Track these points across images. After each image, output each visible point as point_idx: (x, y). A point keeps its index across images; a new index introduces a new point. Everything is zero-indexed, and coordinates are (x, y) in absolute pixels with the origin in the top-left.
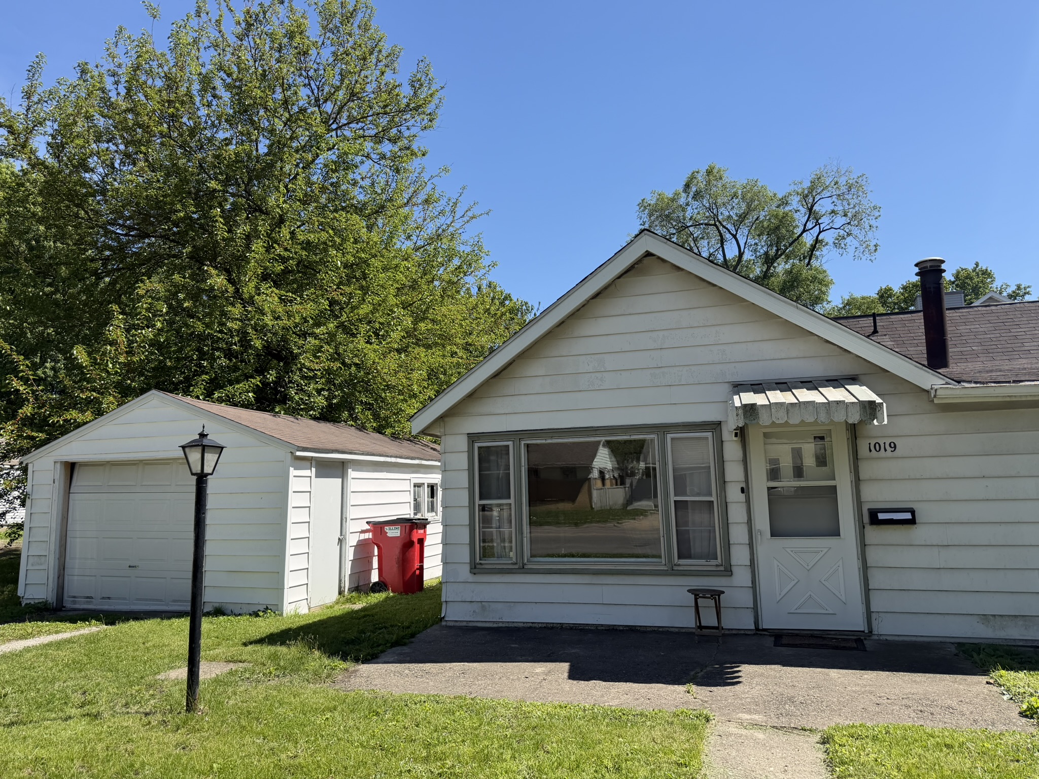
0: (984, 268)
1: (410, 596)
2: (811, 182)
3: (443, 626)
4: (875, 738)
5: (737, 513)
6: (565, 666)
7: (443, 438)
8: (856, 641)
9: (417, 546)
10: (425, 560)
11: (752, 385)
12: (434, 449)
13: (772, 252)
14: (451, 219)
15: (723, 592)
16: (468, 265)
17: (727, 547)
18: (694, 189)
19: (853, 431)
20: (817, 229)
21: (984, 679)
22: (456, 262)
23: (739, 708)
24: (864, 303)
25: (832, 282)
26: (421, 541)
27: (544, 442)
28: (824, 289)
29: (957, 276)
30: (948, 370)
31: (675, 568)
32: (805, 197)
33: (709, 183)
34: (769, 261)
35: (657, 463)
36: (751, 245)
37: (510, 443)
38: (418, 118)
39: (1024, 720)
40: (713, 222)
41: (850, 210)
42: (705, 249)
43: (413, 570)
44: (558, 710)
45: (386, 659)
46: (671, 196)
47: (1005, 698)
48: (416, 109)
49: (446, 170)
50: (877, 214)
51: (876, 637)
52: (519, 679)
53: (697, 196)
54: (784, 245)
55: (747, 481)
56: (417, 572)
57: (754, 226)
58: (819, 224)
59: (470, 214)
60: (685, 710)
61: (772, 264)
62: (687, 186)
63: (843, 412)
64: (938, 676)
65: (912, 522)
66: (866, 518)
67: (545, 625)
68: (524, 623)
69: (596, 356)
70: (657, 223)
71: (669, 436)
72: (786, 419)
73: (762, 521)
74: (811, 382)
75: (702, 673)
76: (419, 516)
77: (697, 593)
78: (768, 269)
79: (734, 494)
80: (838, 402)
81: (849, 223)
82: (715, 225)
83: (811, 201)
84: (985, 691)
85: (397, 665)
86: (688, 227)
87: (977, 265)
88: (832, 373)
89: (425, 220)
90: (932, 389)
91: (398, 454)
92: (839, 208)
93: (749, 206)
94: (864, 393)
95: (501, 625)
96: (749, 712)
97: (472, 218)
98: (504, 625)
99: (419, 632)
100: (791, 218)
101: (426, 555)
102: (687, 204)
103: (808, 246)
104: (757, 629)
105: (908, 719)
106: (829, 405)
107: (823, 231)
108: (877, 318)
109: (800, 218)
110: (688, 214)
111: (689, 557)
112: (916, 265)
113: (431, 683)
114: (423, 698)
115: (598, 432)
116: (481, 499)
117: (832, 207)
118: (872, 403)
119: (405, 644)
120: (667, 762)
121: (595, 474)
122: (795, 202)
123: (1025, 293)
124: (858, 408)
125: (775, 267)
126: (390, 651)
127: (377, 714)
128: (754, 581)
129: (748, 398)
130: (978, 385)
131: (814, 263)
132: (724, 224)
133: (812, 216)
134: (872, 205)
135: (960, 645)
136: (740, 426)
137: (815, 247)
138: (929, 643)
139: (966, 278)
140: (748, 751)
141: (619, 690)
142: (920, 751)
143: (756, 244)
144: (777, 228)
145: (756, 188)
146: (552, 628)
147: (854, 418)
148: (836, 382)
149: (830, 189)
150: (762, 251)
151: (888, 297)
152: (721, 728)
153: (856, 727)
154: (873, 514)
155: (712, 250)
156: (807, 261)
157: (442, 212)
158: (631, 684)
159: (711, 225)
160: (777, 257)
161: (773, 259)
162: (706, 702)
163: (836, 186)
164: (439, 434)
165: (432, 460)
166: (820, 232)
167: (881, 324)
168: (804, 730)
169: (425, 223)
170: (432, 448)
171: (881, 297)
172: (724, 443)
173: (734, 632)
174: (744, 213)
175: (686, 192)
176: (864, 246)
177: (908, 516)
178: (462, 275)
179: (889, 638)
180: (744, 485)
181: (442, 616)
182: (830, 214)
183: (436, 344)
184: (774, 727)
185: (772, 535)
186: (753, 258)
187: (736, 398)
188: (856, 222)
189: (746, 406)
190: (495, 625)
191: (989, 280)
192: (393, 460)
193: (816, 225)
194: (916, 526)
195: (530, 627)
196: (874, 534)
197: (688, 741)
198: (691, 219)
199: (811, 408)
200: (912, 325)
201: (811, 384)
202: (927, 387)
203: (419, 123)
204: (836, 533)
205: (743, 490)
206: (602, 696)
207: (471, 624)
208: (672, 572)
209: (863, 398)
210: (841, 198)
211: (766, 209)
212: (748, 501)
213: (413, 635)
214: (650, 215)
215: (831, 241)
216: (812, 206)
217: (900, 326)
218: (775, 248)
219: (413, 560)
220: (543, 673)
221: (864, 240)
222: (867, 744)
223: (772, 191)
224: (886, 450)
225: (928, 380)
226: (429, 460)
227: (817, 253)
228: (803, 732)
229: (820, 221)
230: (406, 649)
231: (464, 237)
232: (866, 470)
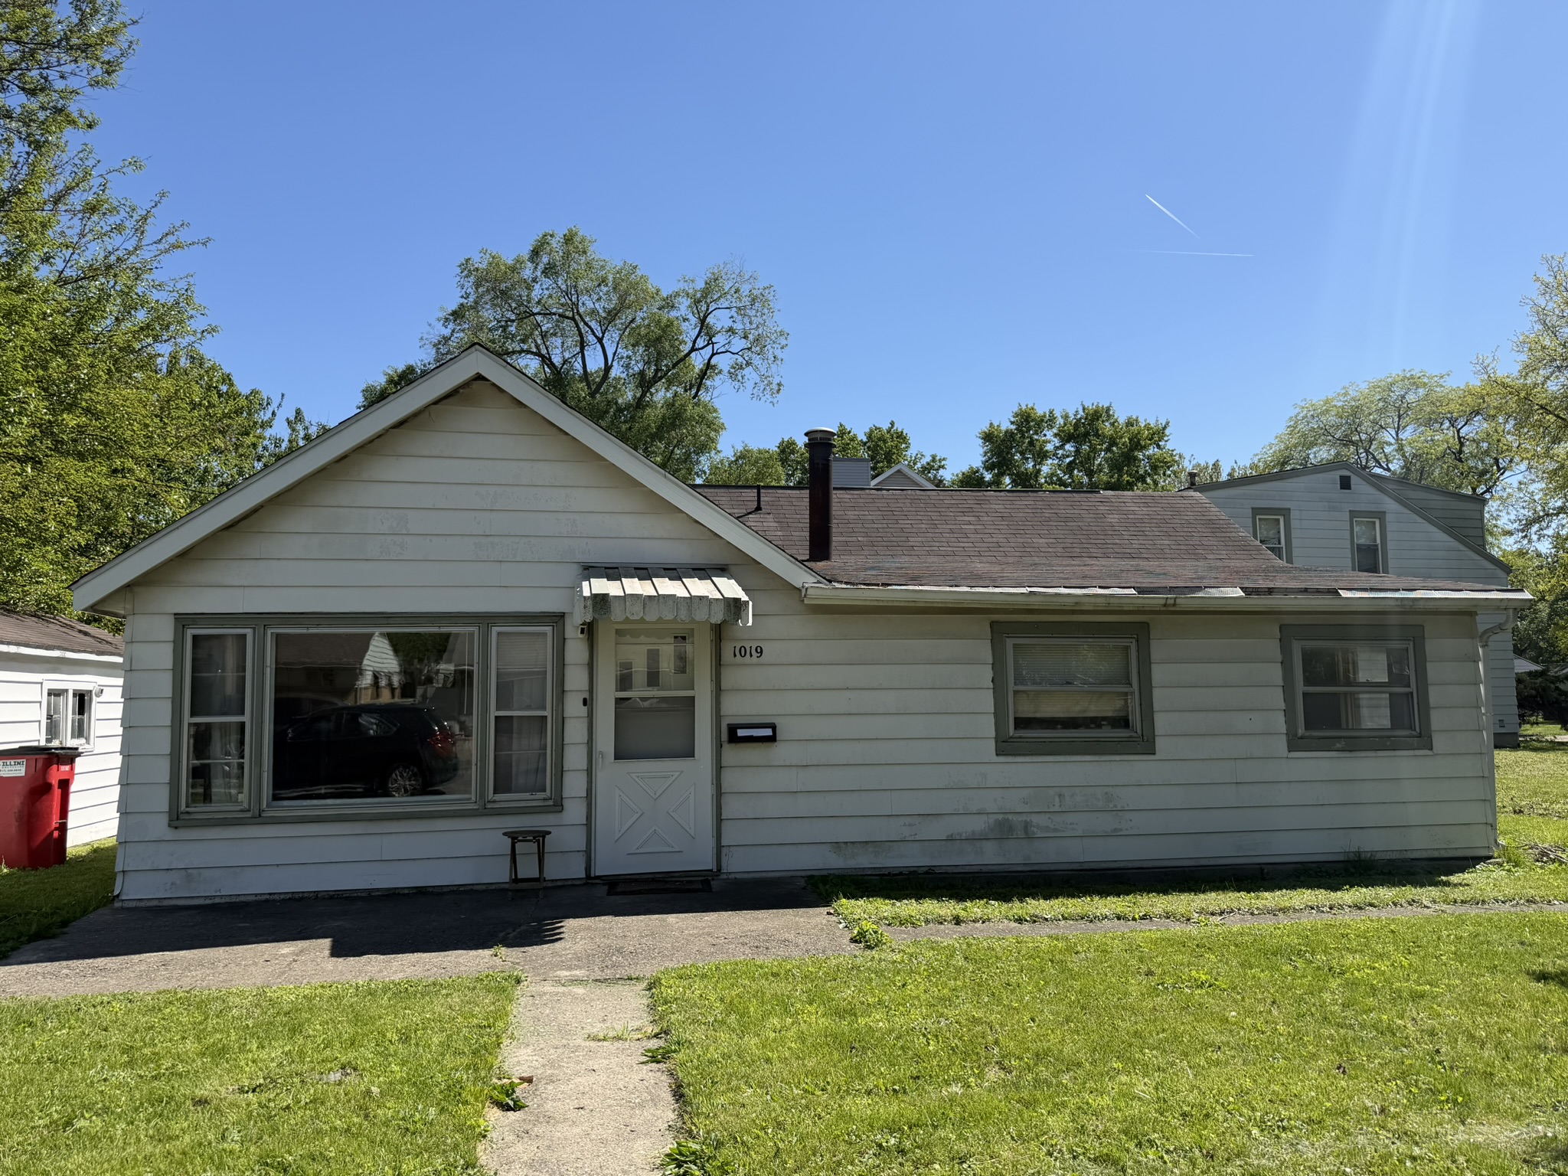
0: (900, 430)
1: (42, 872)
2: (706, 283)
3: (117, 909)
4: (704, 976)
5: (575, 732)
6: (326, 943)
7: (130, 618)
8: (702, 882)
9: (57, 792)
10: (70, 815)
11: (606, 568)
12: (86, 634)
13: (650, 373)
14: (133, 242)
15: (549, 833)
16: (161, 324)
17: (560, 774)
18: (545, 259)
19: (719, 632)
20: (709, 350)
21: (824, 910)
22: (141, 316)
23: (557, 966)
24: (761, 459)
25: (722, 427)
26: (65, 785)
27: (304, 631)
28: (712, 434)
29: (870, 436)
30: (829, 563)
31: (489, 806)
32: (697, 302)
33: (567, 255)
34: (645, 383)
35: (476, 665)
36: (622, 358)
37: (248, 632)
38: (84, 64)
39: (853, 945)
40: (571, 315)
41: (753, 331)
42: (558, 351)
43: (48, 831)
44: (320, 990)
45: (25, 958)
46: (510, 262)
47: (841, 926)
48: (85, 48)
49: (136, 164)
50: (784, 342)
51: (725, 877)
52: (255, 964)
53: (550, 270)
54: (666, 365)
55: (591, 690)
56: (56, 834)
57: (628, 330)
58: (713, 343)
59: (171, 239)
60: (491, 973)
61: (649, 388)
62: (535, 253)
63: (706, 609)
64: (781, 911)
65: (772, 739)
66: (725, 736)
67: (290, 896)
68: (256, 895)
69: (396, 512)
70: (487, 298)
71: (495, 630)
72: (642, 614)
73: (606, 741)
74: (675, 569)
75: (515, 933)
76: (55, 743)
77: (514, 837)
78: (643, 395)
79: (574, 707)
80: (701, 598)
81: (749, 349)
82: (573, 319)
83: (704, 308)
84: (824, 922)
85: (45, 964)
86: (534, 314)
87: (892, 424)
88: (700, 560)
89: (82, 235)
90: (803, 587)
91: (20, 639)
92: (738, 326)
93: (622, 299)
94: (730, 588)
95: (217, 900)
96: (570, 968)
97: (174, 247)
98: (223, 901)
99: (75, 919)
100: (678, 329)
101: (72, 805)
102: (534, 280)
103: (697, 370)
104: (588, 877)
105: (741, 955)
106: (692, 601)
107: (717, 353)
108: (762, 491)
109: (689, 330)
110: (536, 293)
111: (509, 790)
112: (806, 434)
113: (113, 982)
114: (105, 998)
115: (391, 621)
116: (193, 714)
117: (728, 323)
118: (737, 601)
119: (53, 937)
120: (468, 1027)
121: (367, 680)
122: (684, 305)
123: (940, 467)
124: (722, 606)
125: (652, 394)
126: (28, 947)
127: (30, 1024)
128: (589, 817)
129: (601, 586)
130: (849, 586)
131: (704, 396)
132: (587, 319)
133: (704, 331)
134: (779, 330)
135: (811, 877)
136: (588, 621)
137: (705, 374)
138: (779, 878)
139: (879, 439)
140: (564, 1008)
141: (403, 962)
142: (747, 982)
143: (629, 357)
144: (659, 339)
145: (633, 276)
146: (302, 899)
147: (717, 617)
148: (703, 572)
149: (729, 297)
150: (636, 369)
151: (790, 453)
152: (533, 989)
153: (686, 968)
154: (732, 729)
155: (567, 355)
156: (694, 391)
157: (119, 228)
158: (420, 955)
159: (568, 318)
160: (655, 380)
161: (650, 382)
162: (518, 963)
163: (737, 295)
164: (122, 612)
165: (84, 651)
166: (713, 355)
167: (766, 499)
168: (630, 979)
169: (83, 240)
170: (80, 631)
171: (783, 451)
172: (567, 641)
173: (559, 883)
174: (614, 309)
175: (533, 262)
176: (766, 382)
177: (768, 732)
178: (150, 340)
179: (738, 876)
180: (586, 695)
181: (116, 893)
182: (727, 331)
183: (95, 454)
184: (596, 980)
185: (616, 758)
186: (624, 376)
187: (585, 584)
188: (758, 348)
189: (596, 596)
190: (208, 902)
191: (904, 445)
192: (13, 649)
193: (708, 344)
194: (776, 744)
195: (267, 901)
196: (733, 754)
197: (494, 1004)
198: (539, 302)
199: (671, 602)
200: (800, 504)
201: (675, 572)
202: (799, 585)
203: (85, 72)
204: (690, 754)
205: (585, 702)
206: (381, 971)
207: (166, 903)
208: (485, 811)
209: (729, 594)
210: (742, 312)
211: (645, 309)
212: (590, 716)
213: (65, 924)
214: (477, 285)
215: (726, 368)
216: (705, 317)
217: (786, 503)
218: (653, 368)
219: (50, 814)
220: (293, 953)
221: (766, 374)
222: (695, 982)
223: (654, 285)
224: (751, 656)
225: (801, 577)
226: (79, 651)
227: (708, 383)
228: (628, 982)
229: (714, 340)
230: (56, 943)
231: (157, 276)
232: (729, 678)
